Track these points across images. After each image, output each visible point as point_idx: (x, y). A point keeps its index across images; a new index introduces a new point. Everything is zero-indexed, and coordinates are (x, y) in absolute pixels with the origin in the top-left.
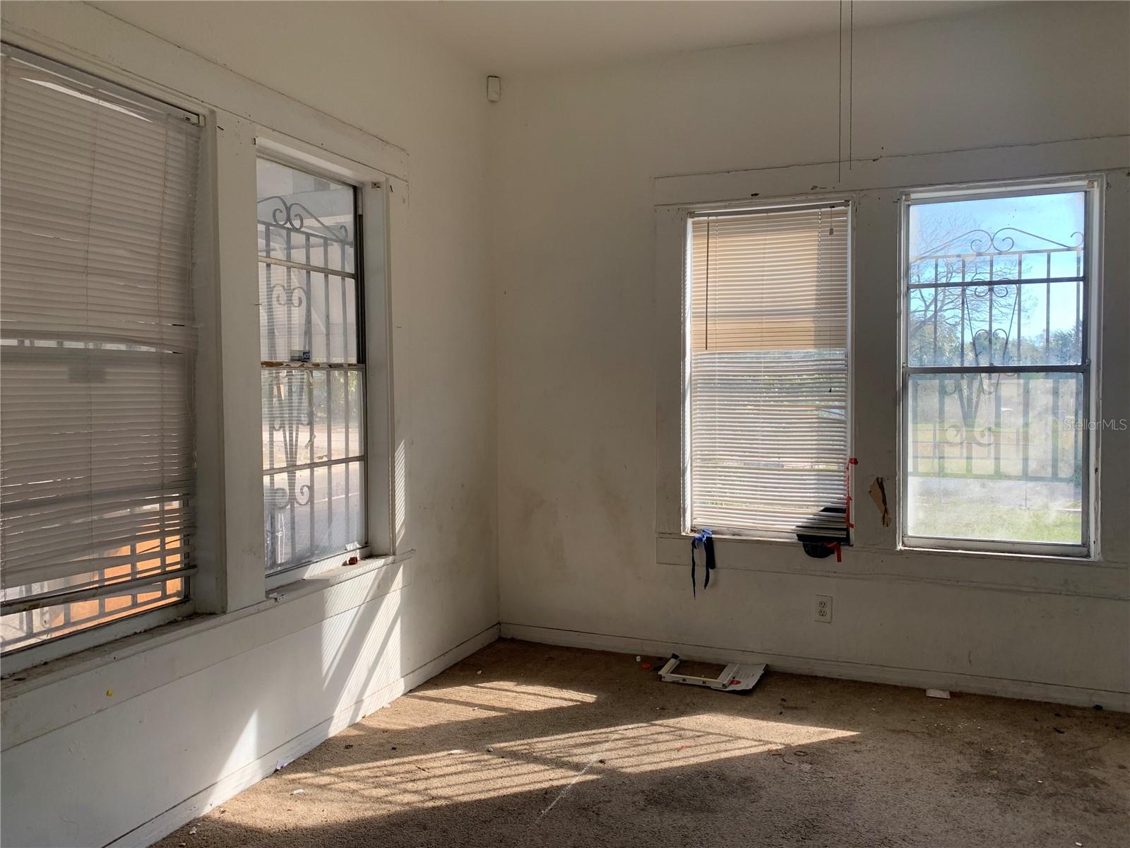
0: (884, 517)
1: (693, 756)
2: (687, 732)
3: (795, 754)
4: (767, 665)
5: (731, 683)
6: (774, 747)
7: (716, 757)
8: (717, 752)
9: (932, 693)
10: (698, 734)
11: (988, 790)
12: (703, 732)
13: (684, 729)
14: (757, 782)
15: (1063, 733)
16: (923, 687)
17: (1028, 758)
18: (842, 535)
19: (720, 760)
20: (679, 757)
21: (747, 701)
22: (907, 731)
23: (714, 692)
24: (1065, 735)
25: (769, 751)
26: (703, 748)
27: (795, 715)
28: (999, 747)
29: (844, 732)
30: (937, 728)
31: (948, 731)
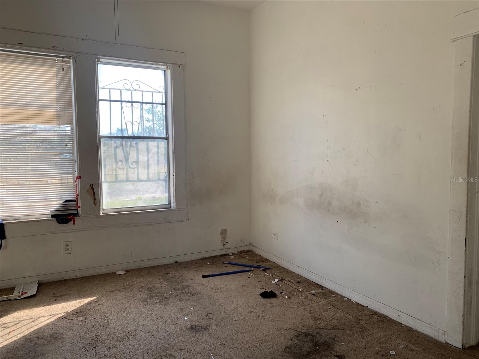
0: (94, 202)
1: (19, 334)
2: (9, 324)
3: (72, 315)
4: (38, 281)
5: (22, 294)
6: (60, 315)
7: (32, 330)
8: (31, 327)
9: (118, 273)
10: (16, 323)
11: (156, 301)
12: (18, 321)
13: (6, 323)
14: (60, 333)
15: (169, 274)
16: (114, 272)
17: (163, 286)
18: (75, 212)
19: (35, 331)
20: (11, 337)
21: (34, 300)
22: (116, 290)
23: (14, 301)
24: (171, 274)
25: (59, 318)
26: (22, 328)
27: (63, 299)
28: (152, 285)
29: (90, 299)
30: (127, 285)
31: (132, 285)
